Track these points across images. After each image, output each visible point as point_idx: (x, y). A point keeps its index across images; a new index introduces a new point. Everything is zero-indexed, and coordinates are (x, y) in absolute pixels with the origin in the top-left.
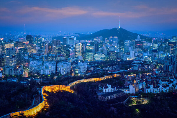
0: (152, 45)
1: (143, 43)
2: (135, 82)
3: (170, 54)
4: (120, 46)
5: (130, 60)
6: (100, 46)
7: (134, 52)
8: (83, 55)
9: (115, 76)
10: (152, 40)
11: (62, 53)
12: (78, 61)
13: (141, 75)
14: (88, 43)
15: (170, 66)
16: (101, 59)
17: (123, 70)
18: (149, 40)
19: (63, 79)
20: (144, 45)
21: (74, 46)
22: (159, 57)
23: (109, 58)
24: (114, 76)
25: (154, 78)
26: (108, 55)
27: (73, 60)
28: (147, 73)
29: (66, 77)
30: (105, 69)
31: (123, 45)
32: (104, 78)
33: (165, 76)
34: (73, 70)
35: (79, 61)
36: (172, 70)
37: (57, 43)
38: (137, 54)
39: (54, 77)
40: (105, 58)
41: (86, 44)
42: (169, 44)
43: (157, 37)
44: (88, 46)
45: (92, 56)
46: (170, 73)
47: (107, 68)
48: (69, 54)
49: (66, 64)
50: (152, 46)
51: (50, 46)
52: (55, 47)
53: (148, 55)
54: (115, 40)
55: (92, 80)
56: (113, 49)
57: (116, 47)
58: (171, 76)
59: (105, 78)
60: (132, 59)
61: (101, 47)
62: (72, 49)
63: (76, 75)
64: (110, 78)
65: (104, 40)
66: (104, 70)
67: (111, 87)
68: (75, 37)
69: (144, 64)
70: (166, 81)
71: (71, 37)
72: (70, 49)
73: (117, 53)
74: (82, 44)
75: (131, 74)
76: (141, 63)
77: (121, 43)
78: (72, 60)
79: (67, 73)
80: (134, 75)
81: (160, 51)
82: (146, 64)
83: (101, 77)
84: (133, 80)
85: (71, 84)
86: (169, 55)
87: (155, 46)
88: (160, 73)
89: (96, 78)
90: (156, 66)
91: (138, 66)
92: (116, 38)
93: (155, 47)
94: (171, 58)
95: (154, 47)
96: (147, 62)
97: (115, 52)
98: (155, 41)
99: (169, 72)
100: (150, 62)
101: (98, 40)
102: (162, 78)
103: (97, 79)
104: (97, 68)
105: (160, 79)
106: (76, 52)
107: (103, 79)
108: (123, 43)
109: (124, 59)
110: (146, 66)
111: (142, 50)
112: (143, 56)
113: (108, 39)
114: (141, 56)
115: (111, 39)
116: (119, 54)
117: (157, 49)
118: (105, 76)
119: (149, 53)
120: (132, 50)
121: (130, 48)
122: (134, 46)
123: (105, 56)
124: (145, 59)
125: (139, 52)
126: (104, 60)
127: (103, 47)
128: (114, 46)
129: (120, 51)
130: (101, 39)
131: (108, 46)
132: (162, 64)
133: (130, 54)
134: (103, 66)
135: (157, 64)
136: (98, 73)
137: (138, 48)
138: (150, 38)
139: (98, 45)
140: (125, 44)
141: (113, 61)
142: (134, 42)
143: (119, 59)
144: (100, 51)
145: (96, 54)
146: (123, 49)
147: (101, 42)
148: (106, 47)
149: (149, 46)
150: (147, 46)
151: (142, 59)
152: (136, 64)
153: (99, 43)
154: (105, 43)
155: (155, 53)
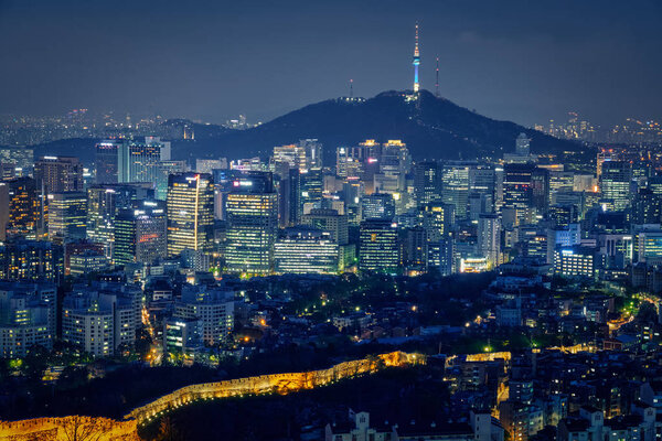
0: (596, 189)
1: (546, 174)
2: (503, 394)
4: (419, 195)
5: (477, 270)
6: (305, 194)
7: (497, 226)
8: (214, 244)
9: (392, 360)
10: (600, 162)
11: (90, 233)
12: (185, 277)
13: (538, 354)
14: (238, 175)
16: (310, 270)
17: (436, 330)
18: (580, 156)
19: (97, 379)
20: (555, 185)
21: (161, 193)
22: (635, 254)
23: (362, 261)
24: (388, 363)
25: (611, 369)
26: (350, 242)
27: (158, 271)
28: (569, 344)
29: (112, 369)
30: (336, 323)
31: (438, 184)
32: (330, 372)
34: (156, 331)
35: (191, 281)
37: (60, 176)
38: (512, 238)
39: (48, 372)
40: (334, 261)
41: (230, 184)
43: (624, 146)
44: (240, 191)
45: (260, 249)
47: (347, 315)
48: (134, 238)
49: (114, 298)
50: (594, 194)
51: (20, 193)
52: (51, 197)
53: (578, 241)
54: (392, 158)
55: (264, 385)
56: (382, 210)
57: (396, 196)
59: (335, 372)
60: (487, 267)
61: (314, 197)
62: (149, 210)
63: (172, 358)
64: (366, 373)
65: (329, 158)
66: (332, 329)
67: (371, 427)
68: (168, 144)
69: (552, 292)
71: (142, 140)
72: (137, 213)
73: (401, 233)
74: (204, 184)
75: (483, 352)
76: (538, 289)
77: (425, 168)
78: (149, 272)
79: (122, 348)
80: (500, 355)
81: (640, 222)
82: (567, 296)
83: (312, 370)
84: (492, 388)
85: (144, 412)
87: (617, 195)
88: (644, 341)
89: (287, 376)
90: (620, 302)
91: (519, 305)
92: (398, 148)
93: (612, 201)
95: (606, 201)
96: (572, 280)
97: (394, 225)
98: (613, 165)
100: (586, 281)
101: (297, 161)
102: (654, 371)
103: (292, 381)
104: (292, 320)
105: (642, 374)
106: (170, 223)
107: (324, 377)
108: (438, 178)
109: (442, 266)
110: (567, 303)
111: (540, 217)
112: (549, 247)
113: (353, 154)
114: (539, 251)
115: (367, 151)
116: (414, 237)
117: (627, 210)
118: (336, 363)
119: (584, 229)
120: (489, 217)
121: (475, 203)
122: (500, 195)
123: (337, 248)
124: (562, 263)
125: (525, 226)
126: (331, 270)
127: (325, 200)
128: (389, 193)
129: (418, 220)
130: (316, 155)
131: (354, 195)
132: (656, 290)
133: (474, 238)
134: (324, 304)
135: (629, 293)
136: (296, 345)
137: (518, 205)
138: (585, 148)
139: (295, 188)
140: (450, 180)
141: (382, 276)
142: (497, 169)
143: (416, 265)
144: (308, 221)
145: (285, 238)
146: (439, 209)
147: (311, 173)
148: (341, 199)
149: (582, 195)
150: (572, 193)
151: (540, 269)
152: (508, 297)
153: (304, 175)
154: (338, 178)
155: (613, 233)
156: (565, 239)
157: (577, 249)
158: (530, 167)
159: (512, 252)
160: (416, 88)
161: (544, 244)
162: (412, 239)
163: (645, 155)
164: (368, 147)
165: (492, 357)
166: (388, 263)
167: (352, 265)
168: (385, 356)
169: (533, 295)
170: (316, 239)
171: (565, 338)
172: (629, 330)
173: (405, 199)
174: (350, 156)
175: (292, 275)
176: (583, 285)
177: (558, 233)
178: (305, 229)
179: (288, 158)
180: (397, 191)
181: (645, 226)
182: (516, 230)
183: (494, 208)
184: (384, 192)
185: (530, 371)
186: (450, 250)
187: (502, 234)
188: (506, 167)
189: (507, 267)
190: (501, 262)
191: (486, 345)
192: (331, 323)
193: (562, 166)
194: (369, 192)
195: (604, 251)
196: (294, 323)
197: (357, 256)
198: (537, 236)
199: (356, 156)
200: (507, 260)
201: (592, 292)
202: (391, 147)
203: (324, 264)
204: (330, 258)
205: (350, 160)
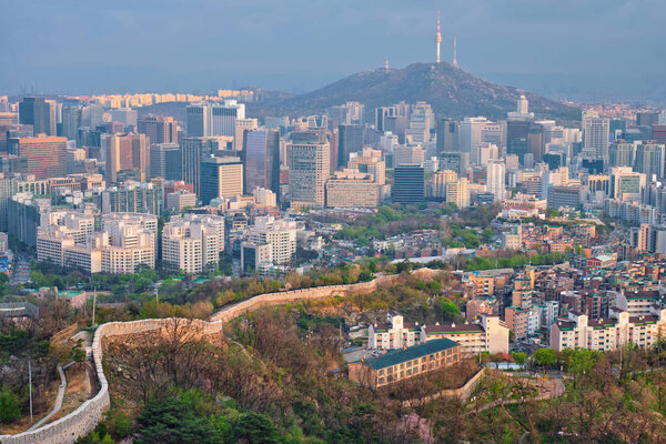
1: (541, 128)
3: (662, 176)
7: (501, 169)
13: (535, 271)
26: (387, 182)
27: (235, 206)
29: (201, 282)
30: (375, 246)
32: (372, 285)
33: (639, 276)
38: (515, 179)
46: (662, 260)
47: (384, 240)
49: (203, 228)
53: (567, 181)
55: (320, 294)
66: (372, 251)
67: (405, 326)
68: (243, 106)
69: (546, 222)
71: (222, 103)
78: (229, 207)
79: (209, 266)
80: (505, 271)
81: (616, 166)
83: (357, 282)
85: (227, 315)
86: (658, 184)
89: (339, 288)
90: (599, 229)
91: (520, 231)
99: (657, 255)
102: (627, 283)
103: (342, 291)
104: (341, 244)
105: (618, 287)
107: (368, 288)
121: (485, 151)
152: (512, 225)
156: (556, 180)
158: (528, 123)
159: (515, 190)
160: (438, 60)
161: (539, 184)
165: (499, 273)
168: (414, 272)
169: (531, 224)
177: (551, 175)
181: (620, 169)
182: (518, 172)
185: (529, 284)
187: (507, 176)
189: (510, 201)
190: (505, 198)
193: (554, 122)
195: (587, 189)
196: (343, 247)
200: (510, 196)
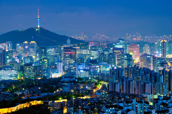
1: (75, 50)
2: (65, 111)
3: (116, 65)
4: (40, 56)
5: (57, 77)
6: (8, 57)
7: (62, 64)
9: (34, 103)
10: (90, 46)
13: (75, 100)
15: (117, 83)
16: (10, 78)
17: (46, 94)
18: (84, 44)
20: (78, 52)
22: (100, 71)
23: (24, 76)
24: (32, 104)
25: (95, 103)
26: (21, 70)
28: (83, 96)
30: (17, 93)
31: (45, 53)
33: (110, 100)
36: (120, 90)
38: (66, 67)
40: (16, 76)
42: (115, 51)
43: (96, 41)
46: (118, 94)
47: (20, 91)
50: (89, 55)
53: (84, 68)
54: (32, 46)
56: (30, 61)
57: (34, 57)
58: (120, 98)
59: (17, 107)
60: (60, 76)
61: (10, 58)
64: (26, 107)
65: (14, 47)
66: (16, 95)
69: (78, 82)
70: (112, 106)
73: (36, 67)
75: (59, 100)
76: (74, 82)
77: (42, 49)
80: (64, 100)
82: (82, 83)
83: (10, 107)
84: (62, 109)
86: (115, 68)
87: (94, 55)
88: (103, 95)
89: (3, 109)
90: (96, 84)
91: (69, 86)
92: (34, 43)
93: (93, 56)
94: (117, 72)
95: (92, 56)
96: (83, 79)
97: (33, 65)
98: (93, 47)
99: (116, 92)
100: (87, 79)
101: (5, 48)
102: (106, 102)
103: (5, 111)
104: (4, 93)
105: (103, 104)
107: (14, 109)
108: (45, 51)
109: (47, 76)
110: (82, 85)
111: (74, 61)
112: (77, 70)
113: (21, 45)
114: (74, 71)
115: (25, 45)
116: (39, 68)
117: (97, 59)
118: (17, 105)
119: (86, 64)
120: (59, 62)
121: (56, 58)
122: (63, 56)
123: (17, 72)
124: (80, 74)
125: (70, 64)
126: (15, 78)
127: (13, 58)
128: (32, 56)
129: (40, 63)
130: (11, 46)
131: (22, 57)
132: (106, 80)
133: (56, 68)
134: (14, 88)
135: (99, 81)
136: (6, 100)
137: (68, 58)
138: (85, 42)
139: (5, 56)
140: (49, 52)
141: (30, 80)
142: (62, 49)
143: (40, 76)
144: (8, 65)
145: (2, 70)
146: (46, 60)
147: (9, 51)
148: (18, 58)
149: (85, 55)
150: (82, 55)
151: (74, 76)
152: (66, 84)
153: (7, 52)
154: (17, 52)
155: (94, 65)
156: (81, 67)
157: (84, 70)
158: (71, 48)
159: (67, 71)
160: (39, 27)
161: (75, 69)
162: (38, 69)
163: (102, 44)
164: (26, 44)
165: (62, 101)
166: (32, 76)
167: (22, 76)
168: (31, 102)
170: (11, 70)
171: (82, 94)
172: (99, 91)
173: (36, 58)
174: (20, 46)
175: (4, 80)
176: (86, 80)
177: (79, 66)
178: (8, 67)
179: (2, 47)
180: (34, 55)
181: (102, 63)
182: (67, 65)
183: (61, 59)
184: (30, 56)
185: (73, 104)
186: (49, 72)
187: (64, 66)
188: (64, 48)
189: (65, 75)
190: (63, 74)
191: (60, 97)
192: (16, 93)
193: (79, 47)
194: (26, 56)
195: (91, 70)
196: (5, 94)
197: (23, 74)
198: (73, 67)
199: (22, 46)
200: (65, 74)
201: (89, 82)
202: (32, 43)
203: (13, 77)
204: (15, 75)
205: (20, 47)
